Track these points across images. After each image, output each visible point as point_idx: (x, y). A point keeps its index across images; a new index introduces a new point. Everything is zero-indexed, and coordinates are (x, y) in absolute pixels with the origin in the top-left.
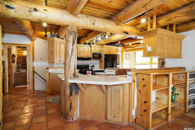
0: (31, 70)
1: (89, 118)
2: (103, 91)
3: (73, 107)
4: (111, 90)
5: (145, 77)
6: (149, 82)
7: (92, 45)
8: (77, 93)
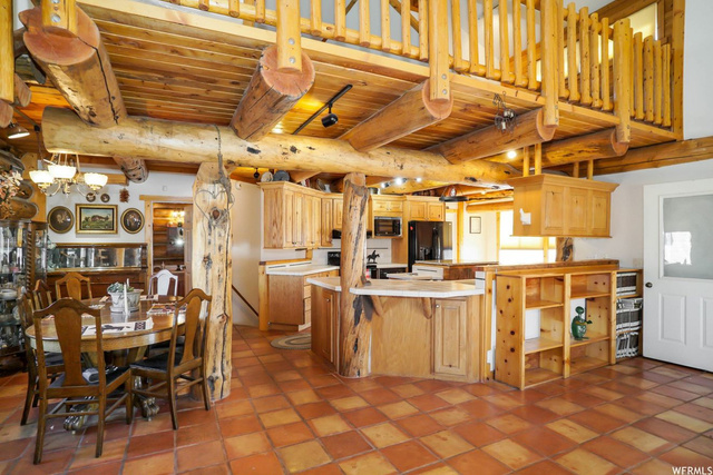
1: (393, 372)
2: (426, 313)
3: (361, 348)
4: (443, 309)
5: (511, 282)
6: (519, 293)
7: (372, 195)
8: (369, 318)
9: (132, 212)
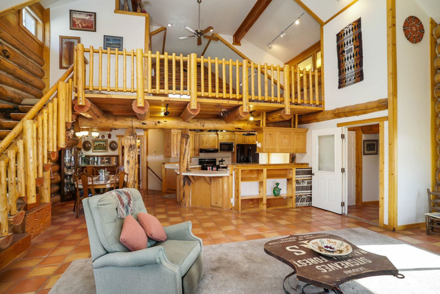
0: (145, 165)
2: (208, 183)
3: (186, 196)
4: (214, 181)
5: (237, 171)
6: (239, 175)
7: (219, 133)
8: (189, 184)
9: (113, 142)
